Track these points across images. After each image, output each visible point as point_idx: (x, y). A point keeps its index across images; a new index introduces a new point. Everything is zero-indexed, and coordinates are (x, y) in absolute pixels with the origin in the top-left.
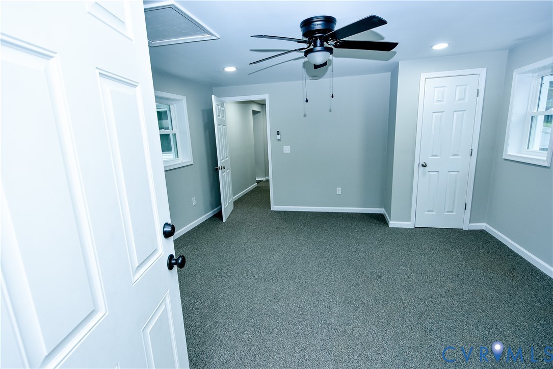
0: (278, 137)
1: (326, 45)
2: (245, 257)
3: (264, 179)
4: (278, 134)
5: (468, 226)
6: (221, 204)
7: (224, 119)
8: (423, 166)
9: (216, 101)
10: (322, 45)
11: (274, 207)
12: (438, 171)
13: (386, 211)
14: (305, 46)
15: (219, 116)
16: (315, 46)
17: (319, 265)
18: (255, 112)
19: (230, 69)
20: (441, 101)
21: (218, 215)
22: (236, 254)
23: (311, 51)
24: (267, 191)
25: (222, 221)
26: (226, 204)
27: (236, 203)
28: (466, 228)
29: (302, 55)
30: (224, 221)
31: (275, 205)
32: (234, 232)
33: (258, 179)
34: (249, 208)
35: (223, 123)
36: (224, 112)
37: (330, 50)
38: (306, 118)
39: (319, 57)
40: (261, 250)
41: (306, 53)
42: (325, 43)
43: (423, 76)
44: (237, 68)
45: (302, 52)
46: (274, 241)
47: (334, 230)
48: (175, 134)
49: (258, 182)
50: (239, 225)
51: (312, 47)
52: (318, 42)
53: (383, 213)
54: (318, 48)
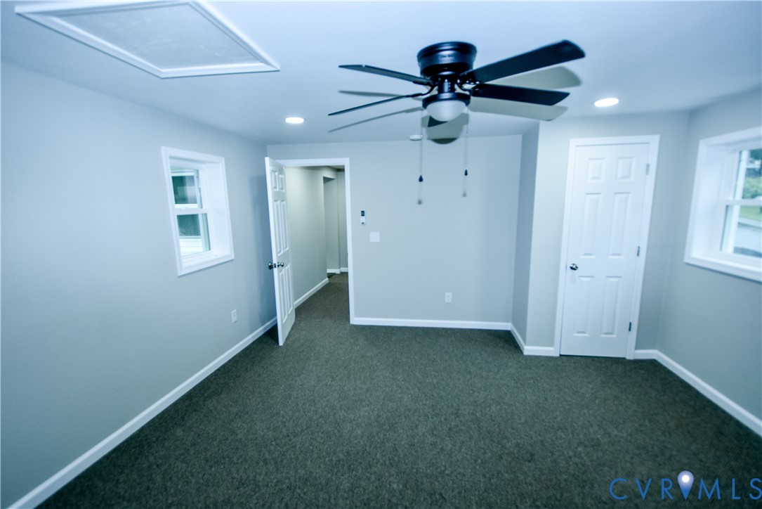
0: (363, 219)
1: (458, 90)
2: (315, 417)
3: (337, 271)
4: (363, 215)
5: (632, 353)
6: (276, 315)
7: (284, 191)
8: (572, 268)
9: (272, 165)
10: (452, 90)
11: (355, 320)
12: (592, 277)
13: (515, 327)
14: (423, 89)
15: (275, 187)
16: (441, 91)
17: (433, 431)
18: (326, 180)
19: (295, 120)
20: (598, 178)
21: (272, 333)
22: (299, 411)
23: (434, 99)
24: (344, 290)
25: (278, 343)
26: (285, 316)
27: (299, 311)
28: (630, 357)
29: (420, 104)
30: (281, 343)
31: (357, 315)
32: (296, 365)
33: (329, 271)
34: (318, 320)
35: (281, 197)
36: (283, 181)
37: (465, 99)
38: (421, 205)
39: (447, 109)
40: (339, 402)
41: (427, 102)
42: (456, 86)
43: (574, 142)
44: (305, 119)
45: (419, 99)
46: (358, 383)
47: (446, 361)
48: (206, 214)
49: (330, 276)
50: (303, 351)
51: (435, 92)
52: (447, 85)
53: (509, 329)
54: (446, 95)
